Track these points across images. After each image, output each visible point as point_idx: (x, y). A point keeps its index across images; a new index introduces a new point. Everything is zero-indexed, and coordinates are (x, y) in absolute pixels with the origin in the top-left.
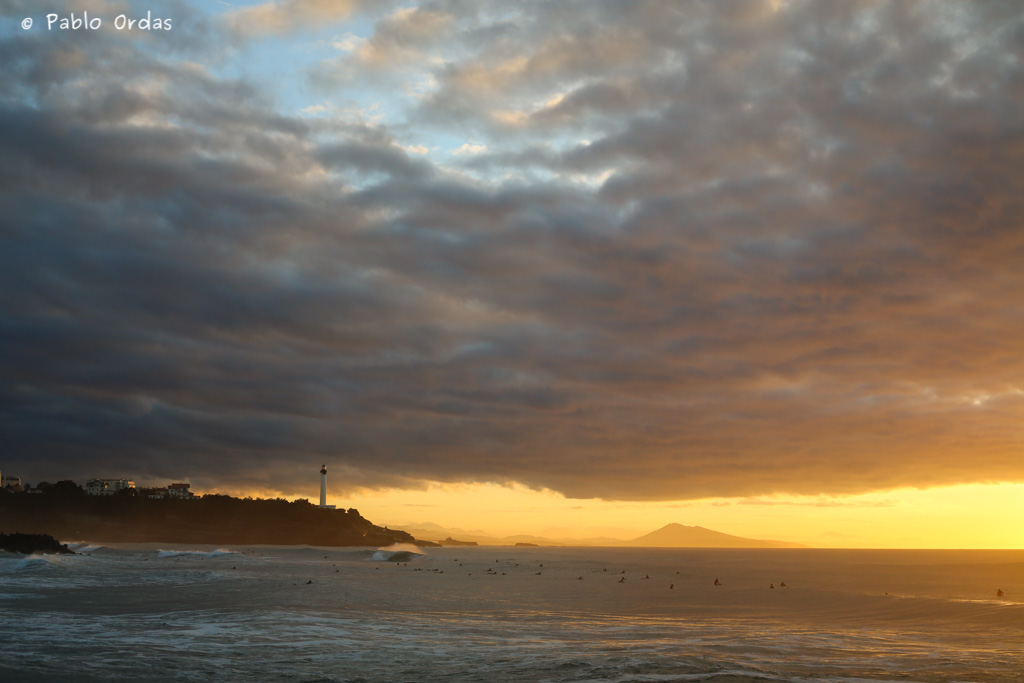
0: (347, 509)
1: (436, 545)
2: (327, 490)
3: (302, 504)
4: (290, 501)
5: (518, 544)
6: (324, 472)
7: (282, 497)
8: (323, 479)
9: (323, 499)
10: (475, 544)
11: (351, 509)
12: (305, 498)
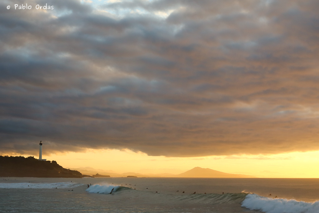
0: (51, 161)
1: (91, 177)
2: (42, 153)
3: (31, 159)
4: (25, 157)
5: (128, 176)
6: (41, 144)
7: (22, 156)
8: (40, 147)
9: (40, 157)
10: (109, 176)
11: (53, 161)
12: (32, 156)
